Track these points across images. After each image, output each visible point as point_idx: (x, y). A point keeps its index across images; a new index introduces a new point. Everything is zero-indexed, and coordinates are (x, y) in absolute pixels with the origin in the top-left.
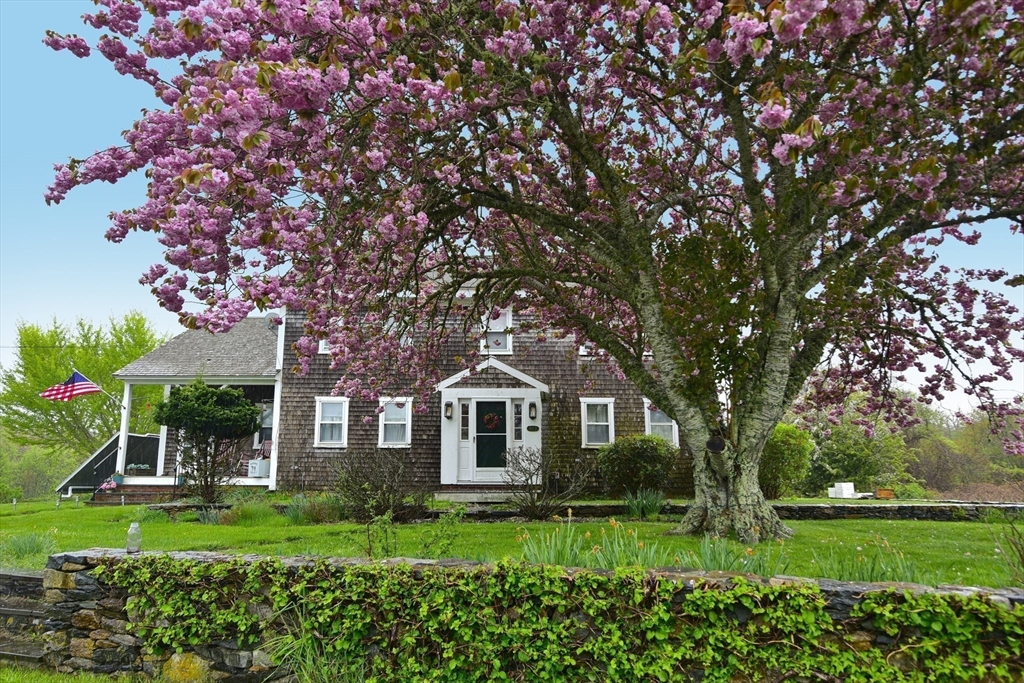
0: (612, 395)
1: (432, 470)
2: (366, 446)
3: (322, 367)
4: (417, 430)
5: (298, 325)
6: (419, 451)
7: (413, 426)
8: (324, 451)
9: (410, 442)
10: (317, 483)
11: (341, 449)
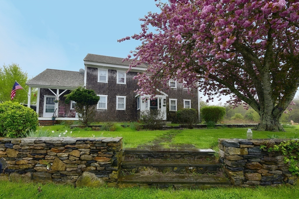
0: (176, 98)
1: (132, 116)
2: (113, 109)
3: (99, 86)
4: (127, 105)
5: (91, 73)
6: (128, 111)
7: (126, 104)
8: (100, 110)
9: (125, 109)
10: (98, 120)
11: (105, 110)
